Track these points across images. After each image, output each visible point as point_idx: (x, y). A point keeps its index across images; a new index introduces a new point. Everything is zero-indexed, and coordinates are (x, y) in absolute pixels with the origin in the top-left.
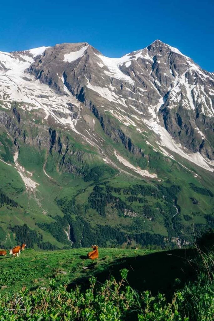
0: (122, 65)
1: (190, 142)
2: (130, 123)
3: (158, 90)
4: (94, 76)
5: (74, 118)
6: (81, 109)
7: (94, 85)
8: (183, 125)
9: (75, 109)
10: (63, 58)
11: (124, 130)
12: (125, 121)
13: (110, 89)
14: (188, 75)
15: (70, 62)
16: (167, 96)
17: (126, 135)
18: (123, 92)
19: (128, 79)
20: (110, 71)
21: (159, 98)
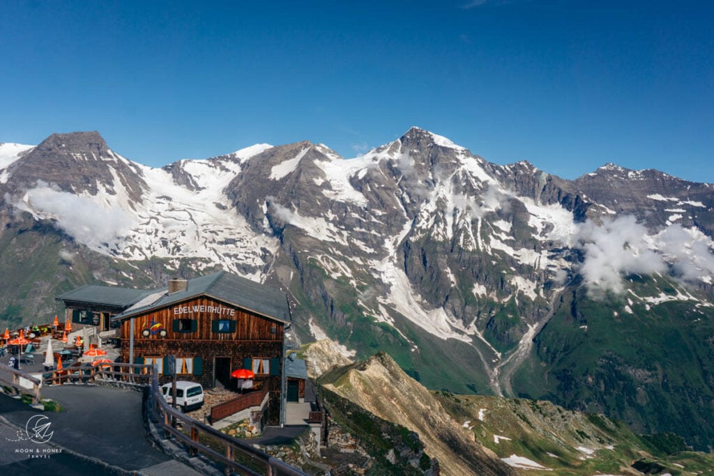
0: (353, 175)
1: (434, 291)
2: (343, 274)
3: (406, 209)
4: (304, 202)
5: (265, 272)
6: (276, 257)
7: (304, 216)
8: (428, 265)
9: (268, 258)
10: (270, 173)
11: (329, 286)
12: (336, 270)
13: (327, 220)
14: (456, 180)
15: (278, 179)
16: (415, 216)
17: (329, 294)
18: (347, 222)
19: (359, 199)
20: (334, 188)
21: (404, 221)
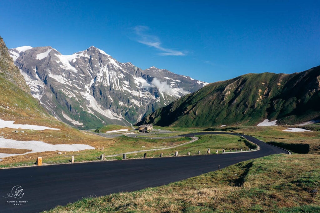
0: (71, 61)
1: (105, 104)
2: (72, 96)
3: (91, 74)
4: (53, 69)
5: (40, 94)
6: (45, 89)
7: (53, 74)
8: (102, 94)
9: (41, 89)
10: (36, 57)
11: (68, 100)
12: (70, 95)
13: (63, 76)
14: (108, 66)
15: (40, 59)
16: (95, 79)
17: (69, 103)
18: (71, 78)
19: (74, 70)
20: (64, 65)
21: (91, 79)
